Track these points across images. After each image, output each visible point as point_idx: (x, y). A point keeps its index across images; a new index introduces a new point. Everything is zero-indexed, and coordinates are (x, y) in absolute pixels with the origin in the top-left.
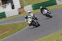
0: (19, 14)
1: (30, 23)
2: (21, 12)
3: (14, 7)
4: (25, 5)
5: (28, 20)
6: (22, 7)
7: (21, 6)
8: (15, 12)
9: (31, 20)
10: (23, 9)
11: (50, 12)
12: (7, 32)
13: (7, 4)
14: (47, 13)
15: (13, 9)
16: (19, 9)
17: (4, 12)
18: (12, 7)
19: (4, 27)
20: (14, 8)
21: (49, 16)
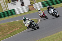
0: (29, 11)
1: (28, 25)
2: (30, 9)
3: (23, 4)
4: (34, 2)
5: (26, 22)
6: (32, 5)
7: (31, 3)
8: (25, 9)
9: (29, 23)
10: (32, 6)
11: (56, 12)
12: (17, 29)
13: (17, 2)
14: (54, 12)
15: (22, 6)
16: (29, 6)
17: (14, 9)
18: (22, 5)
19: (13, 24)
20: (24, 6)
21: (56, 16)
